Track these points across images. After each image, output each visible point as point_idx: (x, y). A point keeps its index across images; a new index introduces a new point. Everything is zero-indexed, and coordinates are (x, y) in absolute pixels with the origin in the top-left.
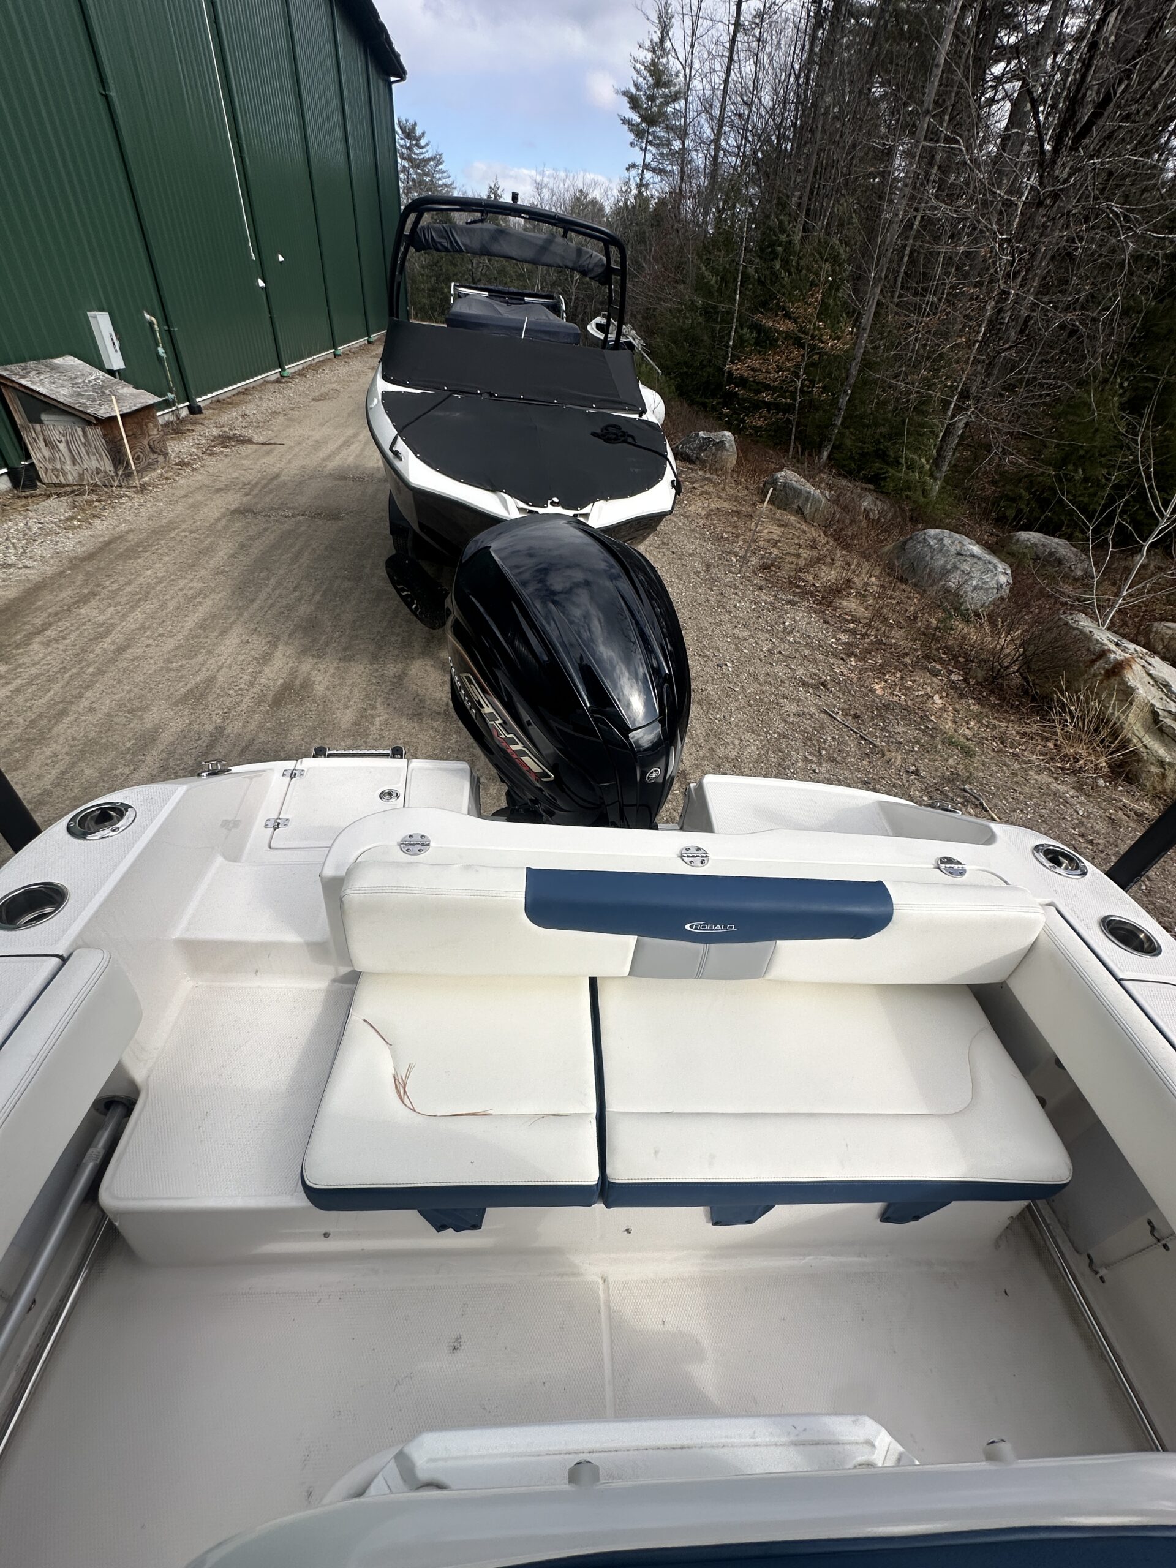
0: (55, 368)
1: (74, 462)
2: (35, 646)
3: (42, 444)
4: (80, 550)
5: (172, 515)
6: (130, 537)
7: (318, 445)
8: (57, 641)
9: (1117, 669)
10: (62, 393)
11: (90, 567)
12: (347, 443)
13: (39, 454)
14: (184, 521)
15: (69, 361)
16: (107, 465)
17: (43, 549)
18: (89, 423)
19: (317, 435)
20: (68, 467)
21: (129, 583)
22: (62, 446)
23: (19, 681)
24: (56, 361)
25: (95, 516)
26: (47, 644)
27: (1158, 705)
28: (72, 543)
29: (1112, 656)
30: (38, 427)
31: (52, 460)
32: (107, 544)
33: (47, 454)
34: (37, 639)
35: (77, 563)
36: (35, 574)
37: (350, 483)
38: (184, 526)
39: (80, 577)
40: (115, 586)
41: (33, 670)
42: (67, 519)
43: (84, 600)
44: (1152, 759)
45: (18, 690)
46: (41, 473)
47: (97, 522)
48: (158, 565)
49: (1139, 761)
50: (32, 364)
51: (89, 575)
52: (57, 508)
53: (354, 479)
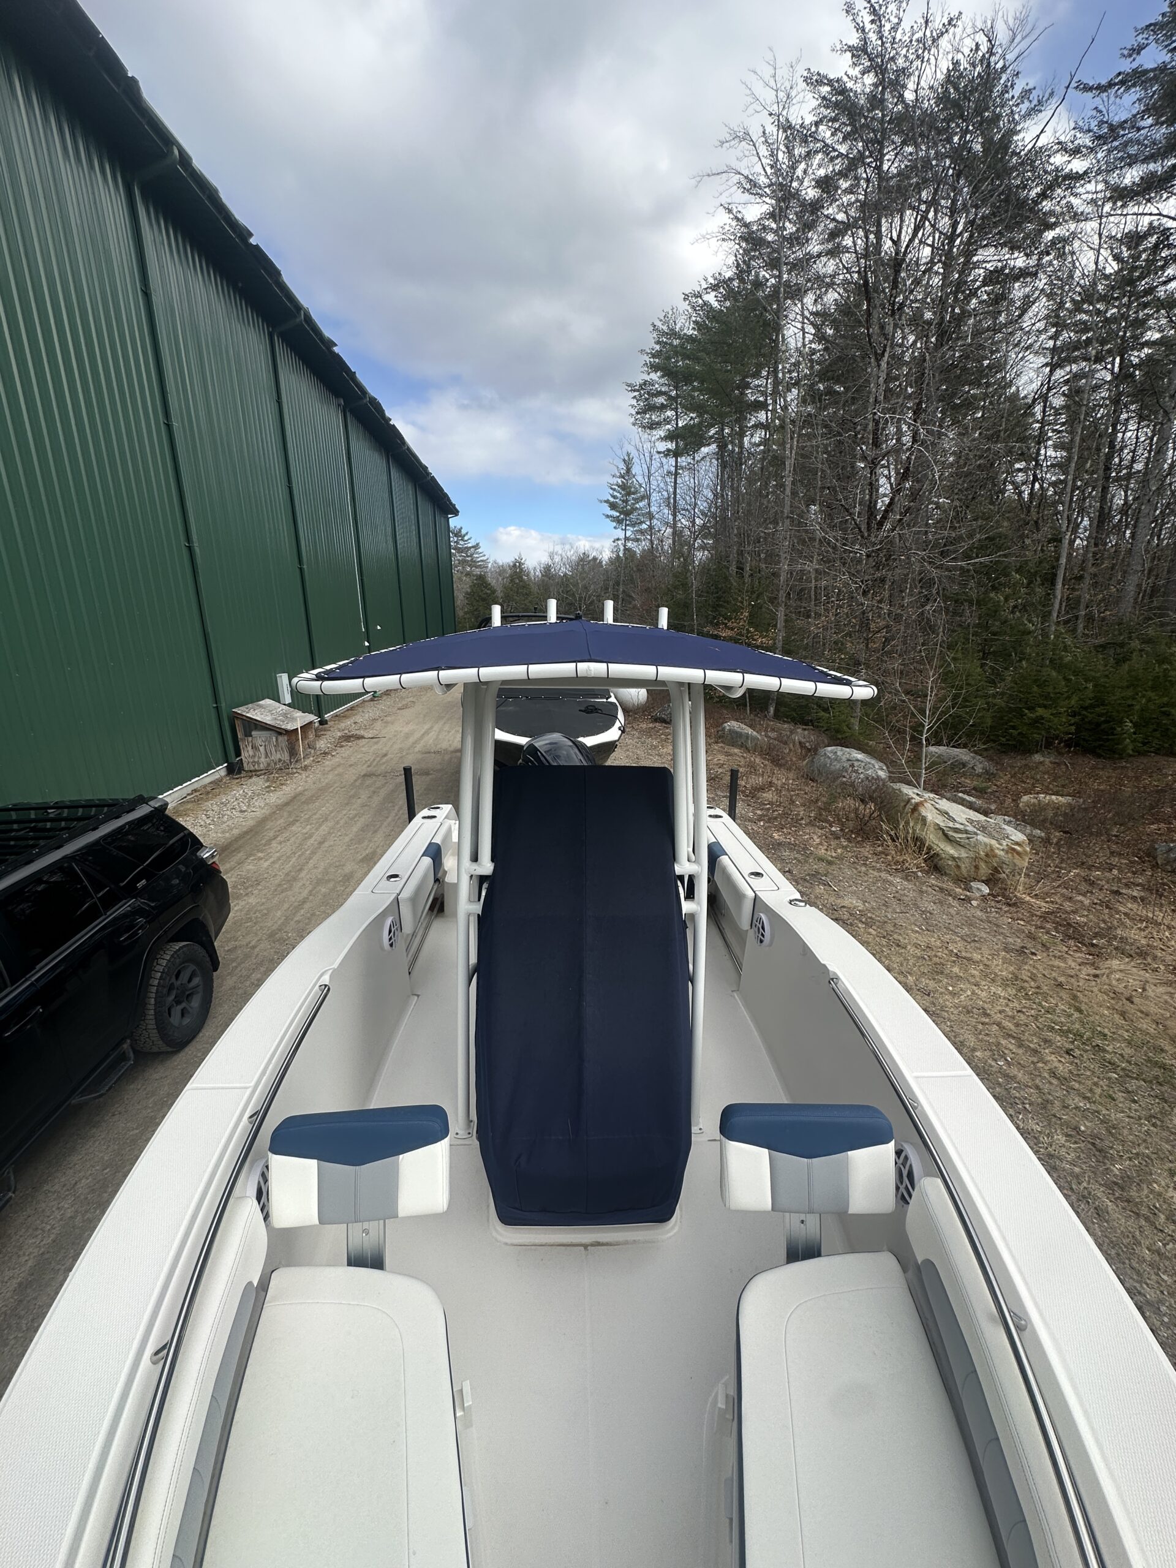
0: (261, 706)
1: (267, 756)
2: (274, 844)
3: (250, 748)
4: (279, 802)
5: (327, 781)
6: (306, 793)
7: (407, 736)
8: (284, 842)
9: (916, 808)
10: (267, 719)
11: (289, 808)
12: (427, 733)
13: (247, 754)
14: (335, 783)
15: (268, 702)
16: (286, 756)
17: (258, 802)
18: (280, 734)
19: (406, 730)
20: (263, 759)
21: (315, 814)
22: (262, 749)
23: (272, 860)
24: (261, 702)
25: (282, 785)
26: (280, 843)
27: (942, 824)
28: (274, 798)
29: (913, 801)
30: (250, 739)
31: (254, 756)
32: (295, 797)
33: (251, 753)
34: (274, 842)
35: (281, 807)
36: (259, 814)
37: (433, 755)
38: (336, 785)
39: (285, 814)
40: (307, 816)
41: (278, 854)
42: (266, 787)
43: (292, 823)
44: (947, 857)
45: (273, 862)
46: (245, 765)
47: (284, 787)
48: (327, 805)
49: (941, 859)
50: (250, 705)
51: (290, 813)
52: (257, 784)
53: (435, 753)
